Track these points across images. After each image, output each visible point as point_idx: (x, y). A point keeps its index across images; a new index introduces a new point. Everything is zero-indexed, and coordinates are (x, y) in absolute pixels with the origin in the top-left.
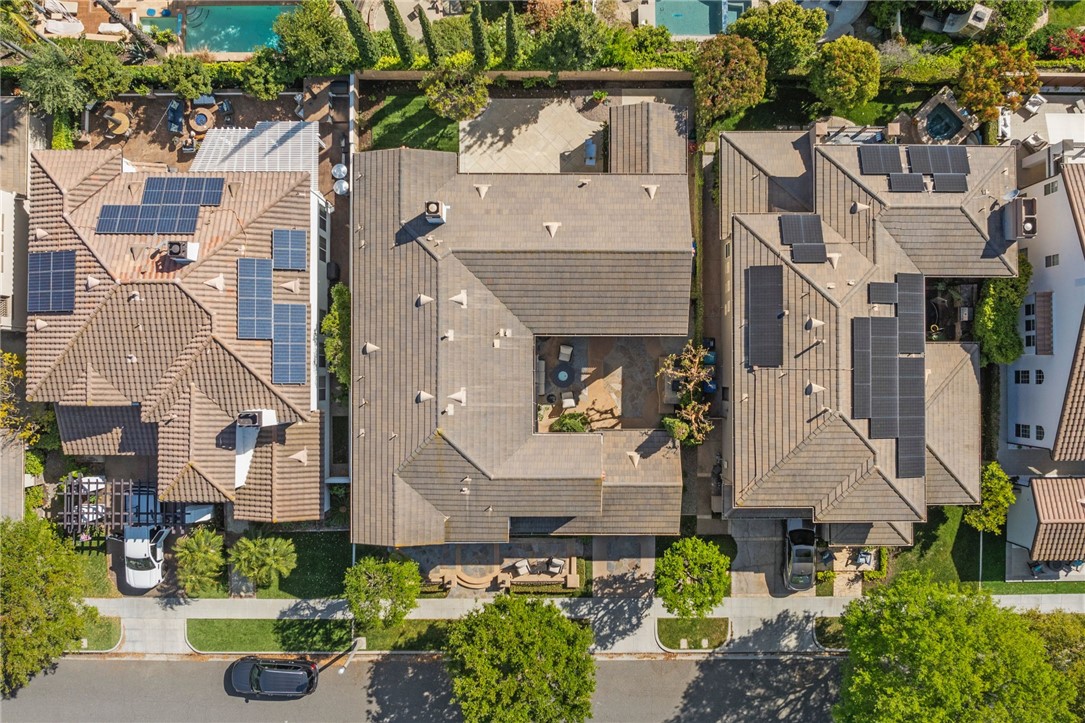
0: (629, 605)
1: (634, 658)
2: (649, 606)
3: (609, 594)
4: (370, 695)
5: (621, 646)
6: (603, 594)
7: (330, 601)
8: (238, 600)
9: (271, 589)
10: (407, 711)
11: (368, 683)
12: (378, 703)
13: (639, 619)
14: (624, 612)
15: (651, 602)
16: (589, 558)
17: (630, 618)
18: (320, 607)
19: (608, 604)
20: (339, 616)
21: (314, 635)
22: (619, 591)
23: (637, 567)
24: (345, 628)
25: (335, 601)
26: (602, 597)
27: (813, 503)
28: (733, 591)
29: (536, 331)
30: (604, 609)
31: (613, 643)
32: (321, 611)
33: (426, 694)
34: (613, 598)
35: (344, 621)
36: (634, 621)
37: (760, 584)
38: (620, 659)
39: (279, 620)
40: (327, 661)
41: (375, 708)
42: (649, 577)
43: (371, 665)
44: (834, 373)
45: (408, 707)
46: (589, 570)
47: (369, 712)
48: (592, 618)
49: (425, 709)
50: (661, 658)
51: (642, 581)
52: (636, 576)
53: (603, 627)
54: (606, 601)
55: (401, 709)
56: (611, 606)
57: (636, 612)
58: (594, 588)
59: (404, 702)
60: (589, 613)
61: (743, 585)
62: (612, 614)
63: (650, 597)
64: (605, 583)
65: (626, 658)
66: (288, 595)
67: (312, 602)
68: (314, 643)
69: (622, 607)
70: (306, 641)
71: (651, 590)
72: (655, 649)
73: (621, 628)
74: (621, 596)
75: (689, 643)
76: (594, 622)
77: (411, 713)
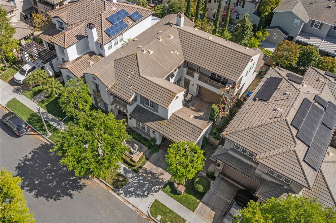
0: (148, 186)
1: (133, 209)
2: (156, 192)
3: (144, 177)
4: (32, 152)
5: (133, 200)
6: (142, 175)
7: (55, 118)
8: (32, 102)
9: (44, 104)
10: (37, 165)
11: (37, 148)
12: (32, 156)
13: (148, 194)
14: (144, 187)
15: (158, 191)
16: (147, 159)
17: (145, 191)
18: (50, 117)
19: (141, 180)
20: (52, 123)
21: (39, 123)
22: (149, 178)
23: (163, 174)
24: (50, 127)
25: (56, 119)
26: (141, 176)
27: (257, 152)
28: (196, 210)
29: (186, 59)
30: (138, 180)
31: (130, 196)
32: (49, 119)
33: (49, 164)
34: (145, 179)
35: (52, 125)
36: (146, 193)
37: (210, 216)
38: (128, 205)
39: (35, 113)
40: (34, 133)
41: (30, 156)
42: (164, 181)
43: (44, 143)
44: (289, 108)
45: (39, 164)
46: (144, 163)
47: (27, 156)
48: (131, 181)
49: (43, 169)
50: (145, 217)
51: (161, 181)
52: (160, 177)
53: (132, 187)
54: (141, 178)
55: (37, 163)
56: (141, 181)
57: (149, 190)
58: (140, 171)
59: (40, 161)
60: (131, 178)
61: (203, 211)
62: (139, 184)
63: (159, 189)
64: (146, 171)
65: (130, 206)
66: (46, 109)
67: (49, 115)
68: (36, 125)
69: (145, 184)
70: (35, 123)
71: (162, 186)
72: (145, 212)
73: (138, 192)
74: (148, 181)
75: (161, 219)
76: (130, 183)
77: (37, 167)
